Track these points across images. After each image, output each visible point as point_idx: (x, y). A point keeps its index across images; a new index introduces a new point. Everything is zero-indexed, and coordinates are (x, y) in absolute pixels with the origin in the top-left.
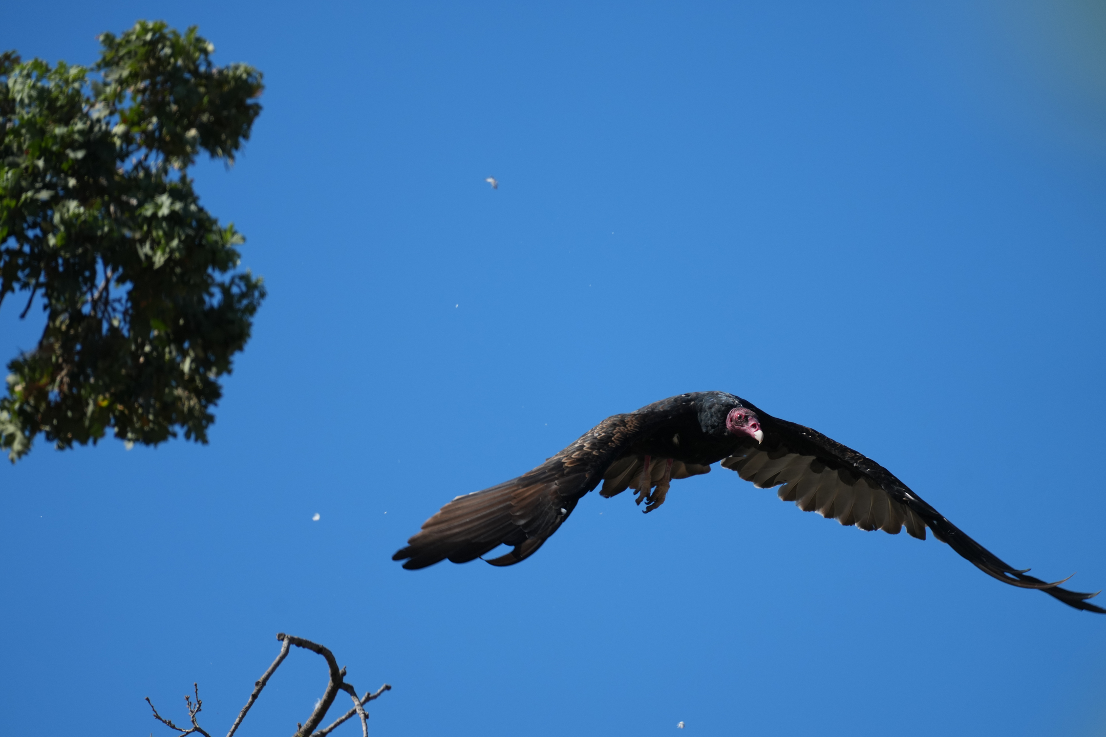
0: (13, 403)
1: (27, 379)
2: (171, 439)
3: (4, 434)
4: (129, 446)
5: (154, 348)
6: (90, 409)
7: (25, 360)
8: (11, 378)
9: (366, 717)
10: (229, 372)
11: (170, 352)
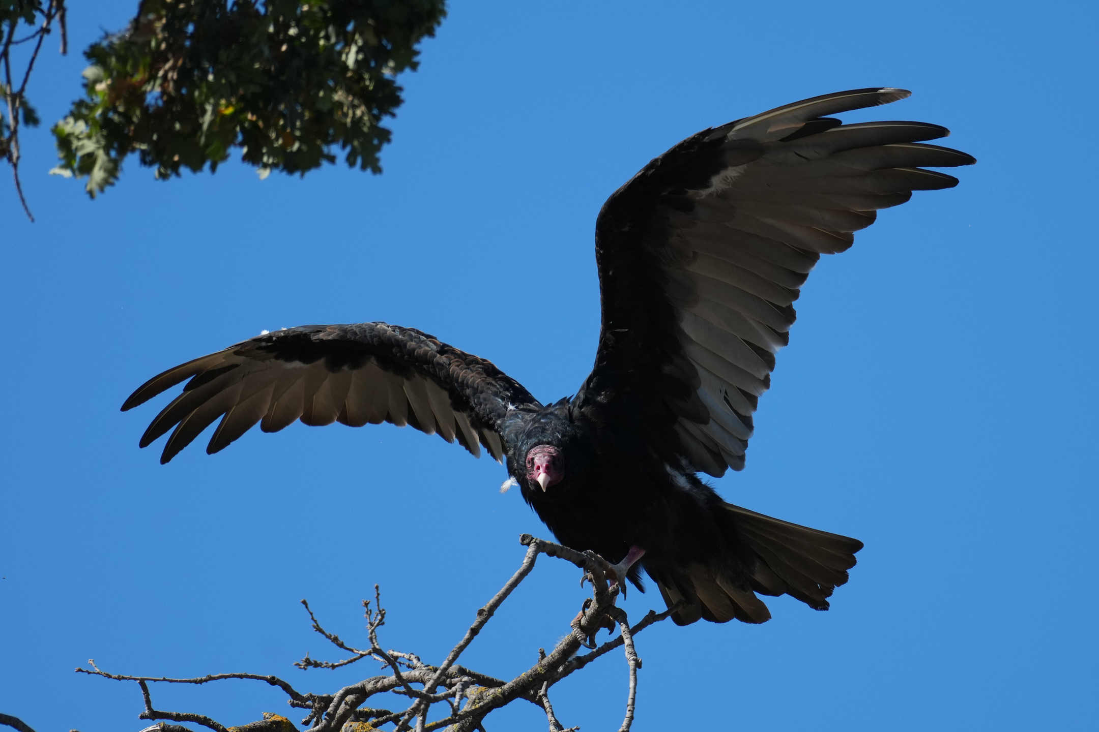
0: (92, 109)
1: (115, 73)
2: (325, 164)
3: (80, 154)
4: (265, 174)
5: (303, 32)
6: (207, 118)
7: (111, 45)
8: (91, 71)
9: (638, 665)
10: (414, 66)
11: (327, 38)
